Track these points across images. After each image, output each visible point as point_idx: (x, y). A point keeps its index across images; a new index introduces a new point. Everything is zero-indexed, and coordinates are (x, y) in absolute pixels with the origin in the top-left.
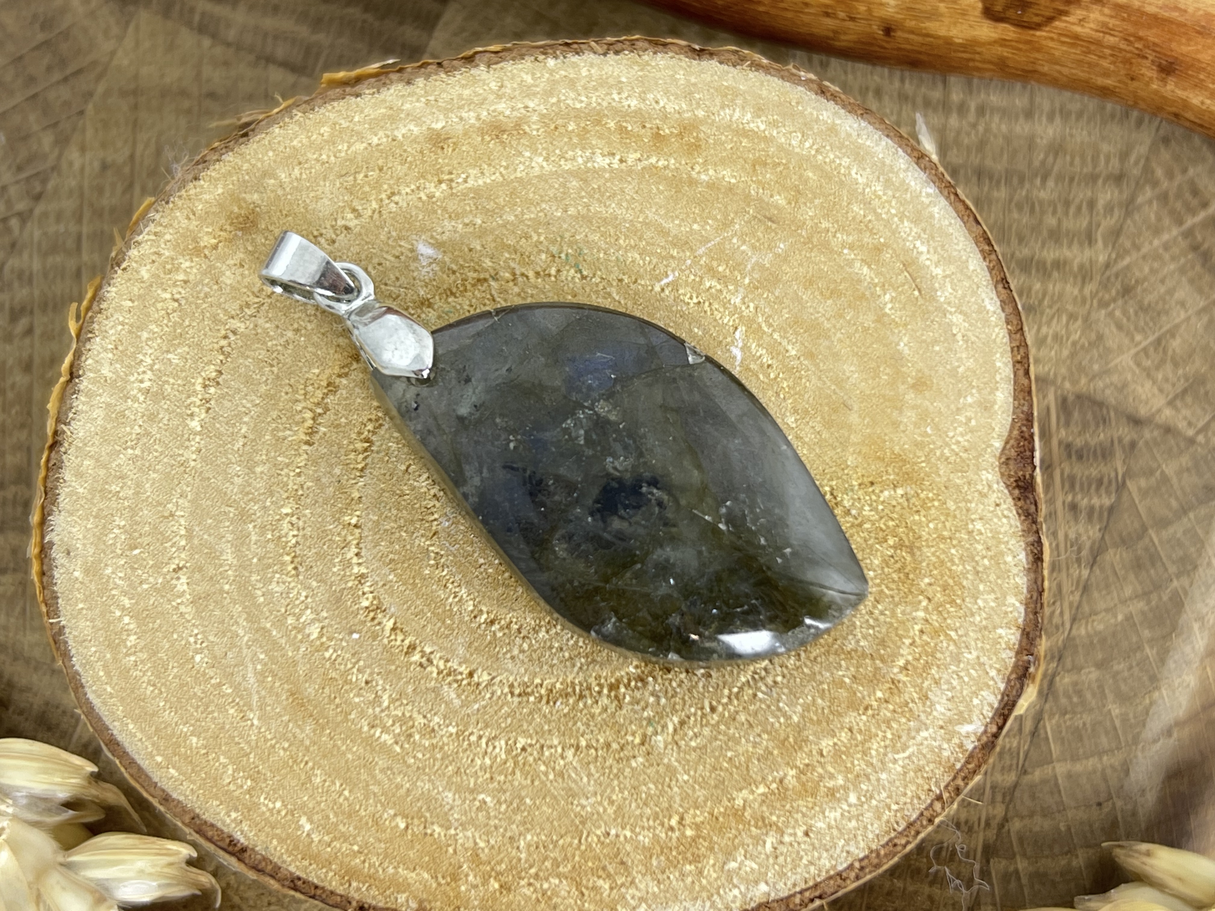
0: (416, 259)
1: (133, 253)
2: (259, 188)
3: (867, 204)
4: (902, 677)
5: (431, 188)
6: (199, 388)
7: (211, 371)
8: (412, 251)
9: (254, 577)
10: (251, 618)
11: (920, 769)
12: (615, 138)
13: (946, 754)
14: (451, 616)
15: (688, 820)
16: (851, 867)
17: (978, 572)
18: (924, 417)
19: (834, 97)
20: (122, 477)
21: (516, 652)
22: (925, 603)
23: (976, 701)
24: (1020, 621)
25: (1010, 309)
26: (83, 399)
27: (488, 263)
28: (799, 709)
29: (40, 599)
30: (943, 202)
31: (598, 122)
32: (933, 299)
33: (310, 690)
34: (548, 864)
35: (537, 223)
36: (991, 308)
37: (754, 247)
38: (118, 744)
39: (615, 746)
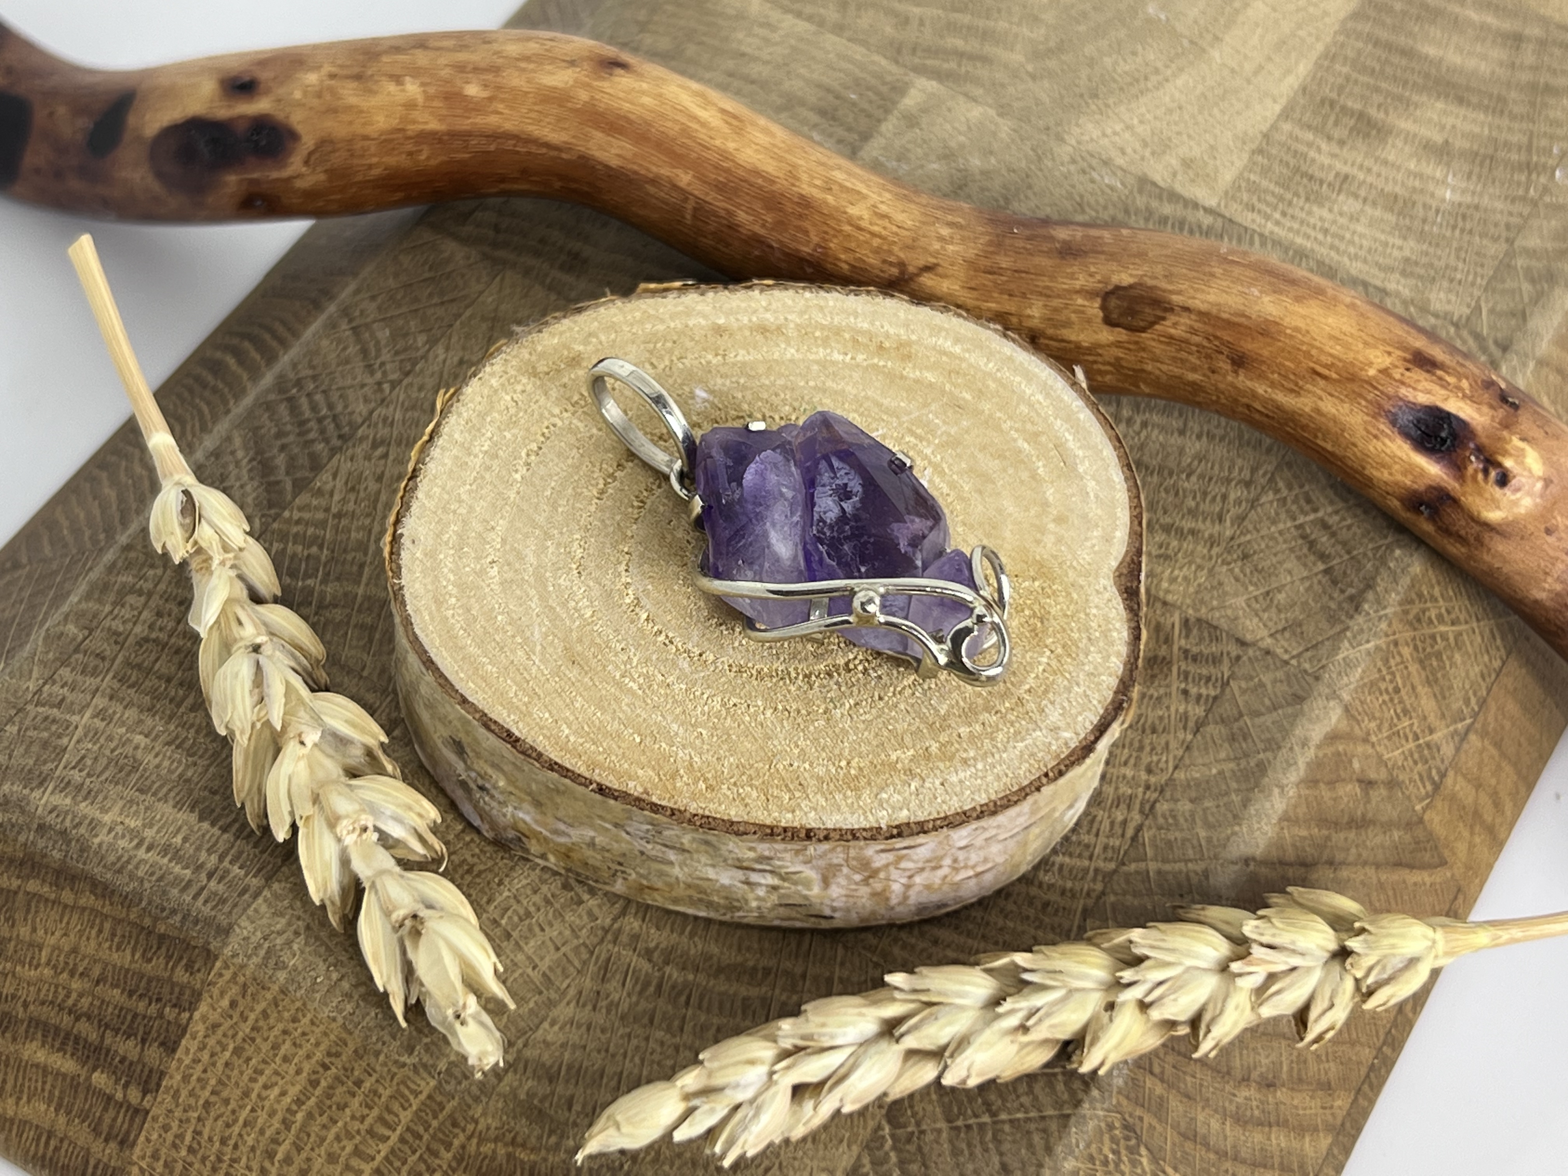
0: (693, 398)
1: (488, 369)
2: (586, 342)
3: (1031, 406)
4: (1027, 697)
5: (710, 357)
6: (523, 454)
7: (534, 447)
8: (691, 392)
9: (548, 574)
10: (541, 598)
11: (1032, 755)
12: (850, 344)
13: (1054, 748)
14: (691, 617)
15: (854, 763)
16: (974, 809)
17: (1090, 639)
18: (1059, 540)
19: (1014, 340)
20: (460, 501)
21: (736, 644)
22: (1048, 653)
23: (1080, 718)
24: (1120, 672)
25: (1131, 483)
26: (438, 450)
27: (745, 407)
28: (945, 707)
29: (388, 568)
30: (1088, 412)
31: (837, 334)
32: (1075, 469)
33: (579, 648)
34: (744, 778)
35: (785, 388)
36: (1116, 480)
37: (944, 422)
38: (432, 662)
39: (804, 712)
